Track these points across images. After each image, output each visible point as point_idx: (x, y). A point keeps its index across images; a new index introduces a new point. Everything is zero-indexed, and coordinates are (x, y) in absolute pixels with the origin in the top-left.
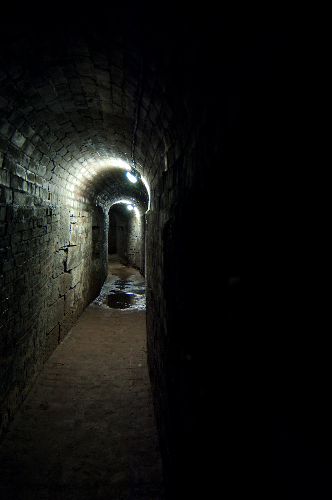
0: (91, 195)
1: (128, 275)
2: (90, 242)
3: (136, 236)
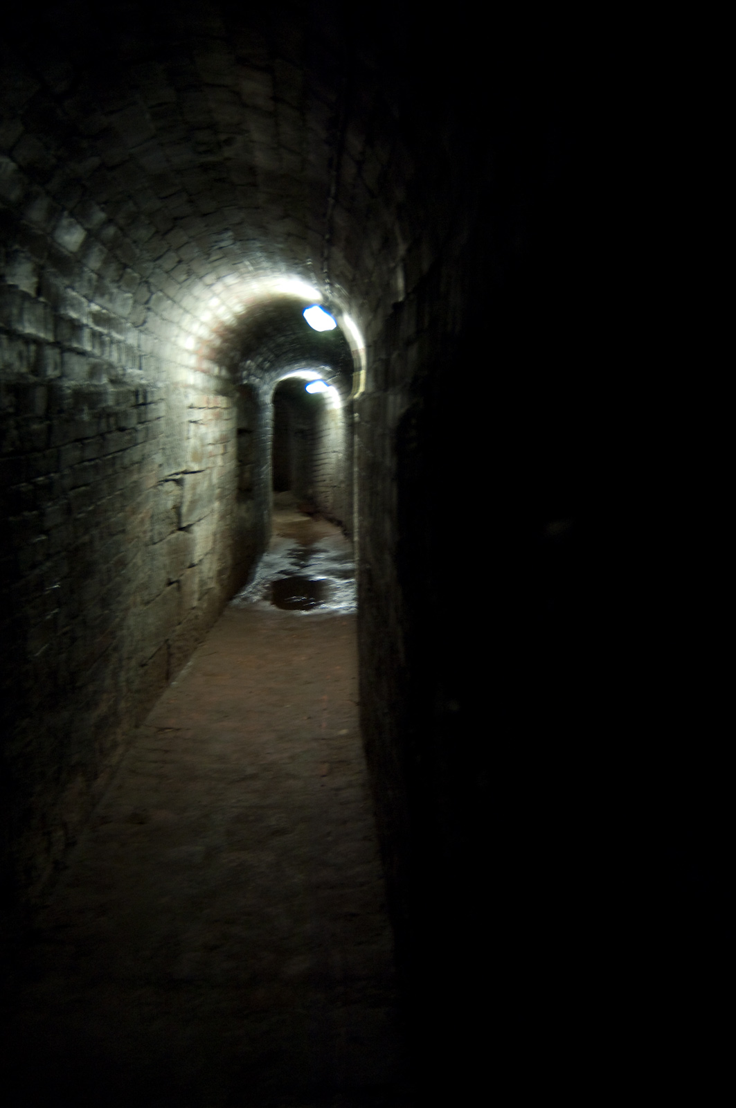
0: (232, 358)
1: (316, 537)
2: (231, 465)
3: (333, 450)
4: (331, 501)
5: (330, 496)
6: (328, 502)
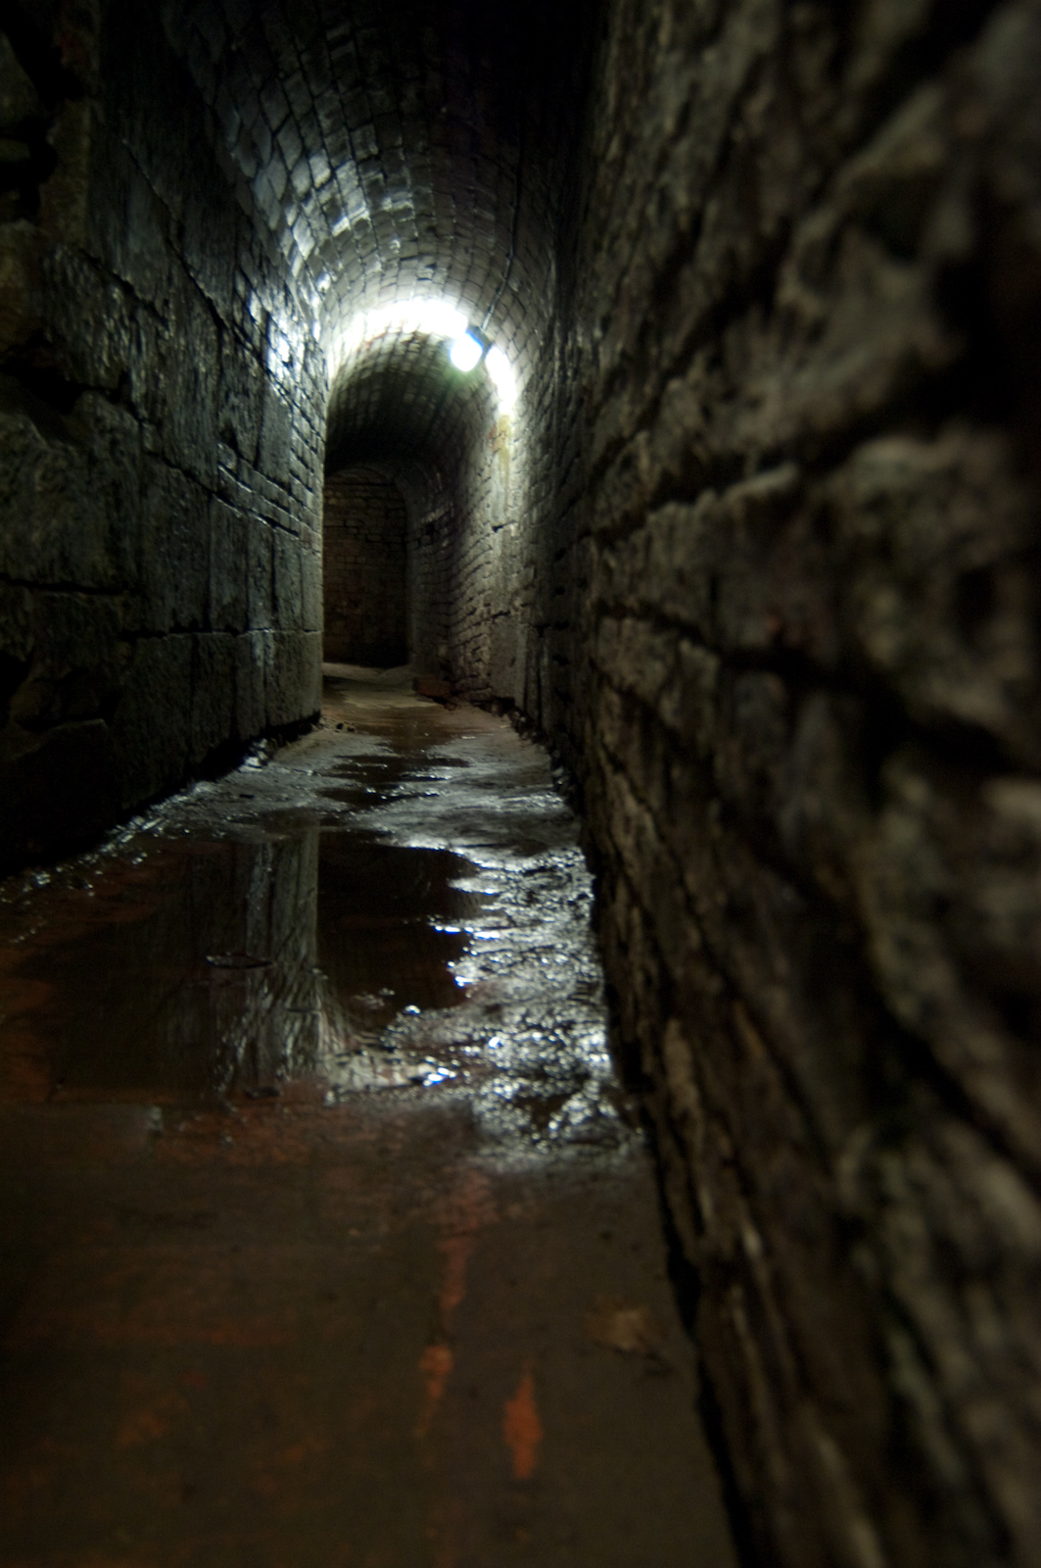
3: (497, 524)
4: (486, 657)
5: (484, 645)
6: (479, 660)
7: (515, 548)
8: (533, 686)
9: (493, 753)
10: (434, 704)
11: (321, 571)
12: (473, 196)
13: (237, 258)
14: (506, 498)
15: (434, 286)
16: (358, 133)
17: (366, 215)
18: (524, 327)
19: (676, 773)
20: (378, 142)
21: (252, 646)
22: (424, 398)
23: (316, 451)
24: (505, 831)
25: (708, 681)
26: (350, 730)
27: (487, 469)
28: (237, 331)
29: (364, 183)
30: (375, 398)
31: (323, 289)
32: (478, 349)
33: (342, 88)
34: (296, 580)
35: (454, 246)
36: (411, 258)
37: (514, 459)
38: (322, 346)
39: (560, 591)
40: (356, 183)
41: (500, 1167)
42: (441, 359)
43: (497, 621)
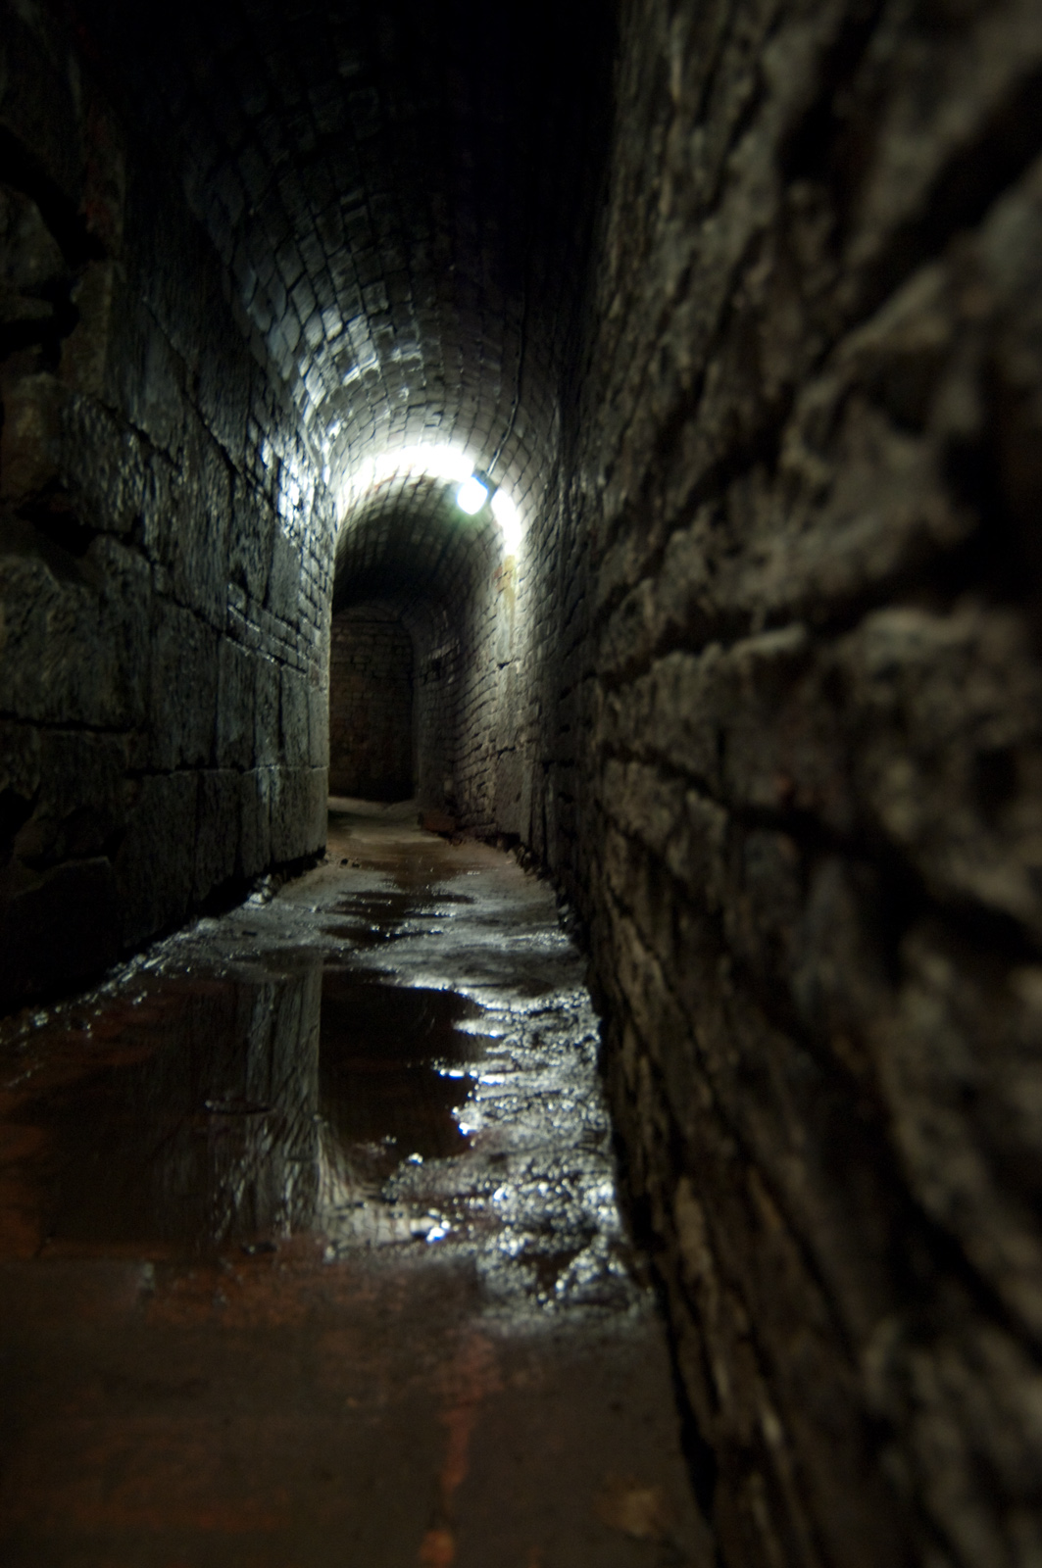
3: (502, 661)
4: (491, 792)
5: (489, 780)
6: (484, 795)
7: (521, 684)
8: (538, 822)
9: (499, 890)
10: (437, 839)
11: (327, 708)
12: (480, 347)
13: (250, 405)
14: (512, 636)
15: (442, 432)
16: (369, 289)
17: (376, 366)
18: (529, 470)
19: (684, 923)
20: (388, 298)
21: (258, 783)
22: (431, 539)
23: (324, 590)
24: (509, 970)
25: (716, 834)
26: (355, 866)
27: (492, 608)
28: (249, 476)
29: (375, 335)
30: (383, 538)
31: (333, 436)
32: (484, 491)
33: (354, 249)
34: (303, 717)
35: (461, 394)
36: (419, 405)
37: (519, 598)
38: (331, 489)
39: (565, 728)
40: (367, 336)
41: (505, 1330)
42: (448, 501)
43: (502, 756)
